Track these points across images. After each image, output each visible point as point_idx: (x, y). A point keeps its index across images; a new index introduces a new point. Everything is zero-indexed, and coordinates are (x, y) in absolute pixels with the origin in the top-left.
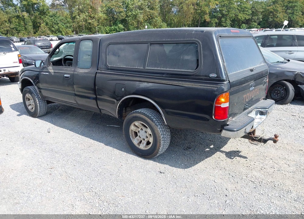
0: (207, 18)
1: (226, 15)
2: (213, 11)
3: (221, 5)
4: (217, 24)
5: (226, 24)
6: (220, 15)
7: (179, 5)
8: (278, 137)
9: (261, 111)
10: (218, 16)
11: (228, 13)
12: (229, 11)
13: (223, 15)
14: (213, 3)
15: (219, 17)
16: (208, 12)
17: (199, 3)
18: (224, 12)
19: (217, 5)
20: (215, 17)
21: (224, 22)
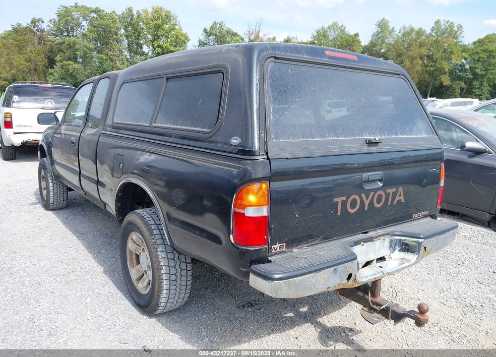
0: (446, 80)
1: (483, 76)
2: (458, 69)
3: (474, 59)
4: (464, 91)
5: (482, 92)
6: (471, 76)
7: (397, 58)
8: (427, 311)
9: (406, 242)
10: (467, 77)
11: (485, 73)
12: (487, 70)
13: (476, 76)
14: (458, 56)
15: (468, 79)
16: (447, 70)
17: (433, 55)
18: (478, 71)
19: (466, 59)
20: (460, 78)
21: (477, 88)
